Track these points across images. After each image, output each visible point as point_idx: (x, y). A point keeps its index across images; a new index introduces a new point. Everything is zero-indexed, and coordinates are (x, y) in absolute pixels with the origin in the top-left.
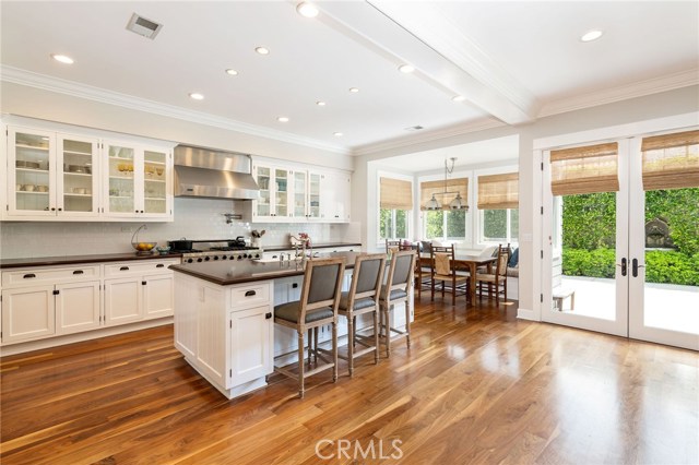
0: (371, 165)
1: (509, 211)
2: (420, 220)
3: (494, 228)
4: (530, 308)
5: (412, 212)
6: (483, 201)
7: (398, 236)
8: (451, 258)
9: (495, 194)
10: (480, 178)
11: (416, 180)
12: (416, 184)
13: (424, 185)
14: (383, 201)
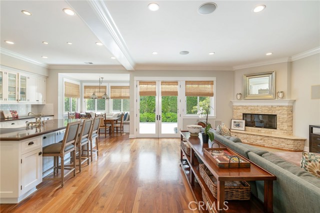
0: (60, 75)
1: (122, 100)
2: (83, 103)
3: (116, 107)
4: (133, 134)
5: (79, 99)
6: (112, 96)
7: (73, 111)
8: (104, 119)
9: (117, 93)
10: (111, 87)
11: (81, 84)
12: (81, 86)
13: (86, 87)
14: (66, 93)
